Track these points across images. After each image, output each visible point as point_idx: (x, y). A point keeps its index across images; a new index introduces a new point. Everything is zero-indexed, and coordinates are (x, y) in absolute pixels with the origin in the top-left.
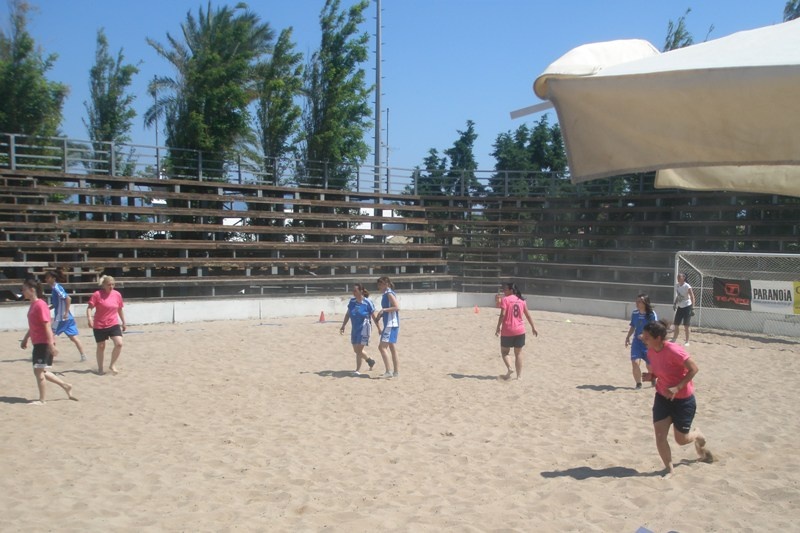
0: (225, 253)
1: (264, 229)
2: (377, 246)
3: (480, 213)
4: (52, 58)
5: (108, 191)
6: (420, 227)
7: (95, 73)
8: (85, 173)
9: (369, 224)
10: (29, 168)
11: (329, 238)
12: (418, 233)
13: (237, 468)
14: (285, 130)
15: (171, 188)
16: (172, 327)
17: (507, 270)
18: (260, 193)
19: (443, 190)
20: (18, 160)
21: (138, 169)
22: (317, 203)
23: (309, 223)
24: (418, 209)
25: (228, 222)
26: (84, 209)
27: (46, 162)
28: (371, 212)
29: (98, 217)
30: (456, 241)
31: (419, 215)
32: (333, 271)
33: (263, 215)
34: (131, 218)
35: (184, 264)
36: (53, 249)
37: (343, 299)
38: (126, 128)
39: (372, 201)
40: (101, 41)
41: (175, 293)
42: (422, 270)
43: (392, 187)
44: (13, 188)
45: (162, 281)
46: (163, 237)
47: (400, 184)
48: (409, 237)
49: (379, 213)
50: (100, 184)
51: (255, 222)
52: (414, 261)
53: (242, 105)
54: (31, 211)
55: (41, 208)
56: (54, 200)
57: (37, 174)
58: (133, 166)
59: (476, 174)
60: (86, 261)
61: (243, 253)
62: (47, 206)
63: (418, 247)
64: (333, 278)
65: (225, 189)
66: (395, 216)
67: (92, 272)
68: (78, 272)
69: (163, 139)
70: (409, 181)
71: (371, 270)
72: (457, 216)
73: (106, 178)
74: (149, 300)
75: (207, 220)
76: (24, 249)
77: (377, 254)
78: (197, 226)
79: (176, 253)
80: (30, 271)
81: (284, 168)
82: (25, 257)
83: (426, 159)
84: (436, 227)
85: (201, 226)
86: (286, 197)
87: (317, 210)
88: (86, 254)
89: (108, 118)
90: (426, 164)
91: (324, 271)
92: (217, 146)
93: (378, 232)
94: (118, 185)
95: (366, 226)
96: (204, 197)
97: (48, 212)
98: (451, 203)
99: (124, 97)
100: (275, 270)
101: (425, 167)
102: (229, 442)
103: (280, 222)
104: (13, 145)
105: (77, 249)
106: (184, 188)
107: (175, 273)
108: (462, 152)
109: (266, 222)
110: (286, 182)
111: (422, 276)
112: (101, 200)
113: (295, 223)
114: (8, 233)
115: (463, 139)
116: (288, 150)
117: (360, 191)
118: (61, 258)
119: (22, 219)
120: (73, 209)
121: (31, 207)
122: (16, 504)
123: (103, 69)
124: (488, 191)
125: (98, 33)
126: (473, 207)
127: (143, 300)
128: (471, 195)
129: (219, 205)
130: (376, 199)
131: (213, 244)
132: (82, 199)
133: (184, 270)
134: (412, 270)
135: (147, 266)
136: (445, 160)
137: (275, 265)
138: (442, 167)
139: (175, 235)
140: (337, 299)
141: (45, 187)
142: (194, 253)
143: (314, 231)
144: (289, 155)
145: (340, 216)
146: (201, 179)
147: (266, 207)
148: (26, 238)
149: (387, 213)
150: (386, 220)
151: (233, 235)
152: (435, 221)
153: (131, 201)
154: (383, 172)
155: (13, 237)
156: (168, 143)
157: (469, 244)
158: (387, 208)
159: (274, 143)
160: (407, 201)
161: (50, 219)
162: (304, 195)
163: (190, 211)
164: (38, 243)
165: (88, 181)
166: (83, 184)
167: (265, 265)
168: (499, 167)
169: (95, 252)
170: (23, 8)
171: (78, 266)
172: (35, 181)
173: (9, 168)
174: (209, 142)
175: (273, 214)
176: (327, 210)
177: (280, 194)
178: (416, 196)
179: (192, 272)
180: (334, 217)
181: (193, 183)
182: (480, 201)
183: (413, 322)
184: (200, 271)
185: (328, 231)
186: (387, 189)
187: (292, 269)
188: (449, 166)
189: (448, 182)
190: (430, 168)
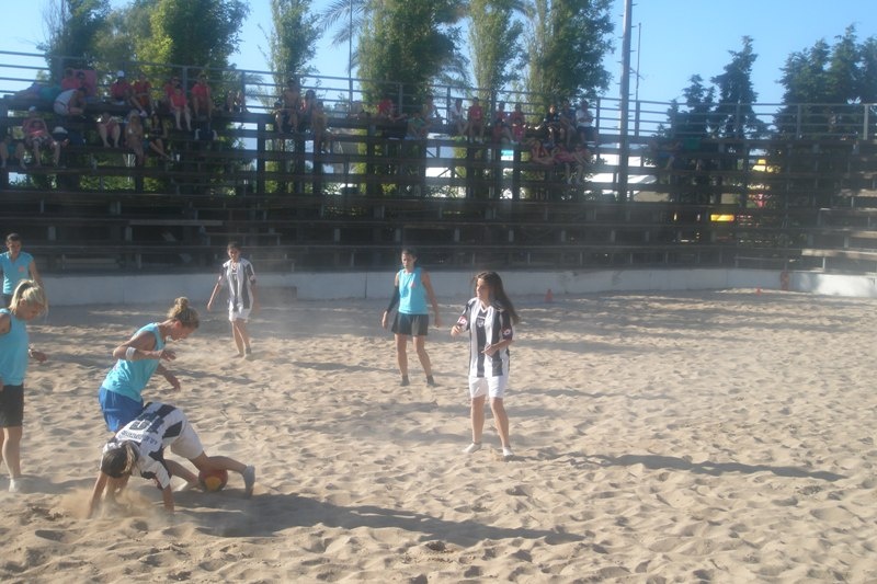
9: (612, 175)
14: (504, 54)
16: (363, 303)
19: (709, 130)
25: (432, 172)
28: (614, 160)
35: (378, 226)
36: (227, 205)
37: (575, 275)
38: (311, 54)
39: (617, 145)
41: (366, 262)
43: (642, 126)
45: (353, 247)
47: (652, 122)
49: (624, 161)
59: (755, 109)
60: (264, 219)
64: (563, 245)
66: (646, 164)
70: (665, 118)
71: (613, 236)
72: (728, 165)
74: (338, 270)
76: (195, 204)
79: (370, 211)
80: (202, 231)
82: (196, 215)
83: (686, 89)
84: (699, 179)
88: (264, 210)
89: (295, 42)
90: (686, 95)
91: (552, 236)
93: (623, 185)
95: (606, 178)
98: (720, 147)
99: (309, 16)
101: (685, 100)
103: (496, 172)
104: (186, 79)
105: (254, 205)
107: (368, 236)
108: (737, 80)
113: (516, 175)
114: (178, 185)
115: (736, 62)
116: (507, 79)
117: (601, 131)
118: (236, 215)
119: (194, 168)
121: (203, 155)
124: (772, 131)
126: (751, 153)
127: (329, 270)
128: (748, 137)
132: (261, 144)
133: (377, 231)
135: (334, 226)
136: (712, 90)
137: (490, 228)
138: (709, 99)
140: (569, 274)
144: (509, 87)
148: (200, 190)
149: (634, 162)
150: (633, 170)
151: (440, 189)
154: (632, 106)
155: (183, 190)
158: (635, 154)
164: (211, 198)
167: (477, 228)
168: (788, 98)
171: (255, 225)
179: (388, 236)
184: (396, 233)
186: (637, 130)
187: (511, 233)
188: (717, 97)
189: (717, 120)
190: (692, 101)
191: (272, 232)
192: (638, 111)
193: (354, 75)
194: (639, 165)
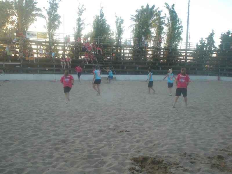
18: (155, 49)
19: (205, 48)
20: (100, 42)
22: (169, 52)
26: (113, 53)
36: (104, 62)
39: (184, 51)
42: (197, 69)
43: (190, 48)
45: (128, 70)
47: (193, 47)
49: (186, 54)
57: (103, 45)
59: (214, 44)
63: (196, 63)
70: (195, 46)
77: (184, 65)
83: (200, 41)
85: (139, 57)
86: (161, 50)
88: (111, 63)
103: (159, 56)
104: (99, 39)
105: (109, 62)
108: (211, 38)
111: (197, 71)
113: (163, 57)
115: (210, 35)
117: (181, 49)
118: (106, 64)
119: (99, 55)
120: (110, 53)
123: (118, 21)
124: (218, 49)
126: (213, 53)
128: (213, 50)
129: (144, 52)
130: (186, 51)
132: (112, 50)
135: (125, 66)
136: (205, 40)
138: (205, 42)
143: (168, 58)
148: (99, 59)
154: (188, 44)
161: (104, 55)
164: (101, 60)
168: (221, 42)
172: (103, 47)
176: (172, 54)
178: (197, 50)
180: (174, 55)
186: (189, 48)
187: (161, 68)
188: (206, 42)
189: (206, 46)
190: (201, 43)
191: (112, 67)
192: (189, 45)
193: (131, 38)
194: (189, 55)
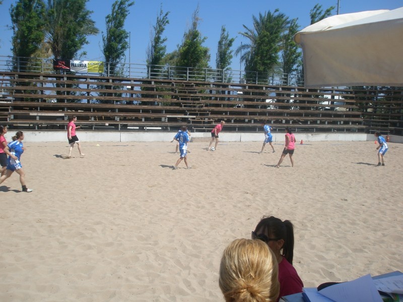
0: (264, 114)
1: (281, 104)
2: (330, 112)
3: (382, 97)
4: (205, 38)
5: (221, 89)
6: (352, 104)
7: (220, 43)
8: (213, 81)
9: (328, 102)
10: (193, 80)
11: (309, 108)
12: (351, 106)
13: (246, 204)
14: (294, 63)
15: (244, 87)
16: (239, 143)
17: (394, 124)
18: (280, 89)
19: (365, 87)
20: (190, 77)
21: (233, 80)
22: (305, 93)
23: (301, 102)
24: (351, 95)
25: (268, 101)
26: (211, 96)
27: (199, 77)
28: (329, 97)
29: (216, 99)
30: (369, 110)
31: (352, 98)
32: (309, 122)
33: (281, 98)
34: (229, 99)
35: (246, 118)
36: (198, 111)
37: (312, 135)
38: (229, 64)
39: (330, 92)
40: (224, 30)
41: (242, 130)
42: (350, 123)
44: (186, 88)
45: (238, 125)
46: (240, 107)
48: (347, 108)
50: (218, 86)
51: (278, 101)
52: (347, 119)
53: (276, 52)
54: (192, 96)
55: (196, 95)
56: (200, 92)
57: (195, 82)
58: (231, 79)
60: (210, 116)
61: (271, 114)
62: (198, 94)
63: (350, 113)
64: (309, 125)
65: (266, 88)
66: (341, 98)
67: (211, 120)
68: (206, 120)
69: (243, 67)
71: (326, 122)
72: (370, 99)
73: (220, 83)
74: (232, 132)
75: (258, 100)
76: (188, 111)
77: (330, 115)
78: (253, 102)
79: (244, 113)
80: (189, 119)
81: (292, 78)
84: (360, 103)
85: (255, 103)
86: (292, 90)
87: (305, 96)
88: (210, 113)
89: (223, 59)
91: (305, 122)
92: (264, 70)
93: (332, 106)
94: (225, 86)
95: (326, 103)
96: (257, 91)
97: (198, 97)
98: (368, 93)
99: (229, 51)
100: (284, 121)
102: (247, 193)
103: (288, 101)
104: (188, 72)
105: (207, 111)
106: (250, 87)
107: (243, 121)
109: (283, 101)
110: (292, 84)
111: (350, 126)
112: (218, 92)
113: (295, 102)
114: (183, 105)
116: (294, 70)
118: (201, 114)
119: (189, 99)
120: (207, 96)
121: (192, 95)
122: (161, 209)
123: (223, 41)
125: (222, 27)
127: (230, 132)
128: (378, 89)
129: (263, 94)
130: (332, 91)
131: (259, 110)
132: (211, 92)
133: (247, 120)
134: (346, 123)
135: (232, 118)
137: (284, 119)
139: (246, 106)
140: (310, 135)
141: (198, 87)
142: (251, 114)
143: (303, 105)
144: (294, 73)
145: (315, 98)
146: (257, 84)
147: (283, 95)
148: (190, 106)
149: (336, 97)
150: (336, 100)
151: (269, 107)
152: (359, 101)
153: (229, 93)
155: (185, 106)
156: (246, 69)
157: (375, 112)
158: (337, 95)
159: (288, 68)
160: (347, 92)
161: (198, 100)
162: (299, 90)
163: (251, 97)
164: (193, 109)
165: (213, 85)
166: (211, 85)
167: (279, 119)
169: (213, 113)
170: (197, 19)
171: (207, 118)
172: (194, 85)
173: (186, 80)
174: (262, 68)
175: (285, 98)
176: (309, 96)
177: (289, 89)
178: (351, 90)
179: (250, 121)
180: (312, 99)
181: (254, 85)
182: (382, 92)
183: (343, 147)
184: (253, 121)
185: (308, 105)
187: (291, 121)
